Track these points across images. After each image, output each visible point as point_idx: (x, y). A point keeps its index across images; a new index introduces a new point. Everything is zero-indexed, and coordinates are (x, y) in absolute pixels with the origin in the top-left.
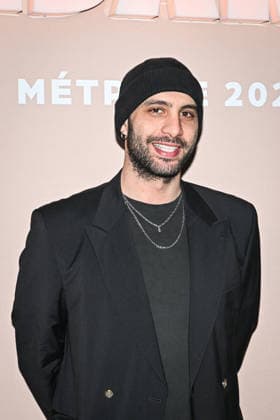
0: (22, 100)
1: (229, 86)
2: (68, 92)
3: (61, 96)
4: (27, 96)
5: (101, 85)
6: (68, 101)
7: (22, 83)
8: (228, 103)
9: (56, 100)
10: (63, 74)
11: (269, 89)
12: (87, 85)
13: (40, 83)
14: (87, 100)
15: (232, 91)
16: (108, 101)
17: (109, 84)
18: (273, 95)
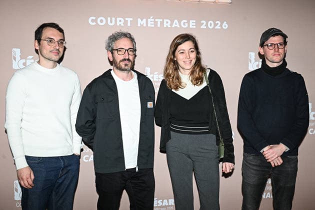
0: (139, 25)
1: (202, 22)
2: (153, 23)
3: (151, 24)
4: (141, 24)
5: (163, 20)
6: (153, 26)
7: (139, 20)
8: (201, 27)
9: (149, 25)
10: (152, 17)
11: (214, 23)
12: (159, 21)
13: (145, 20)
14: (159, 25)
15: (203, 23)
16: (165, 26)
17: (165, 21)
18: (216, 25)
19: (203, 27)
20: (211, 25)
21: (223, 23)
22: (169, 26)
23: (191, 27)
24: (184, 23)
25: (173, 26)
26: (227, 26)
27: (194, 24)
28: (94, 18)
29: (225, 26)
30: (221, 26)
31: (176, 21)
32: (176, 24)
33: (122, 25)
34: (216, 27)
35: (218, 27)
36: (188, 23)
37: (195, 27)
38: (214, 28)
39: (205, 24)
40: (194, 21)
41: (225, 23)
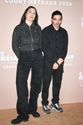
0: (29, 3)
2: (36, 2)
4: (30, 3)
6: (36, 4)
7: (29, 1)
9: (34, 3)
12: (39, 1)
13: (32, 1)
14: (39, 3)
15: (60, 3)
16: (42, 4)
17: (42, 1)
18: (66, 4)
19: (60, 4)
20: (64, 3)
21: (70, 2)
22: (44, 4)
23: (54, 4)
24: (51, 2)
25: (46, 4)
29: (71, 4)
30: (69, 4)
31: (47, 1)
32: (47, 3)
33: (21, 3)
34: (66, 5)
35: (67, 5)
36: (53, 2)
37: (56, 4)
38: (65, 5)
39: (61, 3)
40: (56, 2)
41: (70, 3)
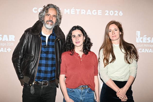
1: (106, 11)
3: (73, 12)
4: (66, 12)
7: (65, 10)
8: (106, 15)
9: (72, 13)
10: (73, 8)
11: (114, 12)
12: (78, 10)
13: (69, 10)
14: (78, 13)
16: (82, 14)
17: (82, 10)
18: (115, 13)
19: (107, 14)
20: (112, 12)
22: (85, 14)
23: (99, 14)
24: (94, 12)
25: (87, 14)
26: (122, 14)
27: (101, 13)
28: (36, 8)
29: (121, 14)
30: (118, 14)
31: (89, 11)
32: (89, 12)
35: (116, 15)
36: (97, 12)
38: (114, 15)
40: (101, 11)
41: (121, 12)
